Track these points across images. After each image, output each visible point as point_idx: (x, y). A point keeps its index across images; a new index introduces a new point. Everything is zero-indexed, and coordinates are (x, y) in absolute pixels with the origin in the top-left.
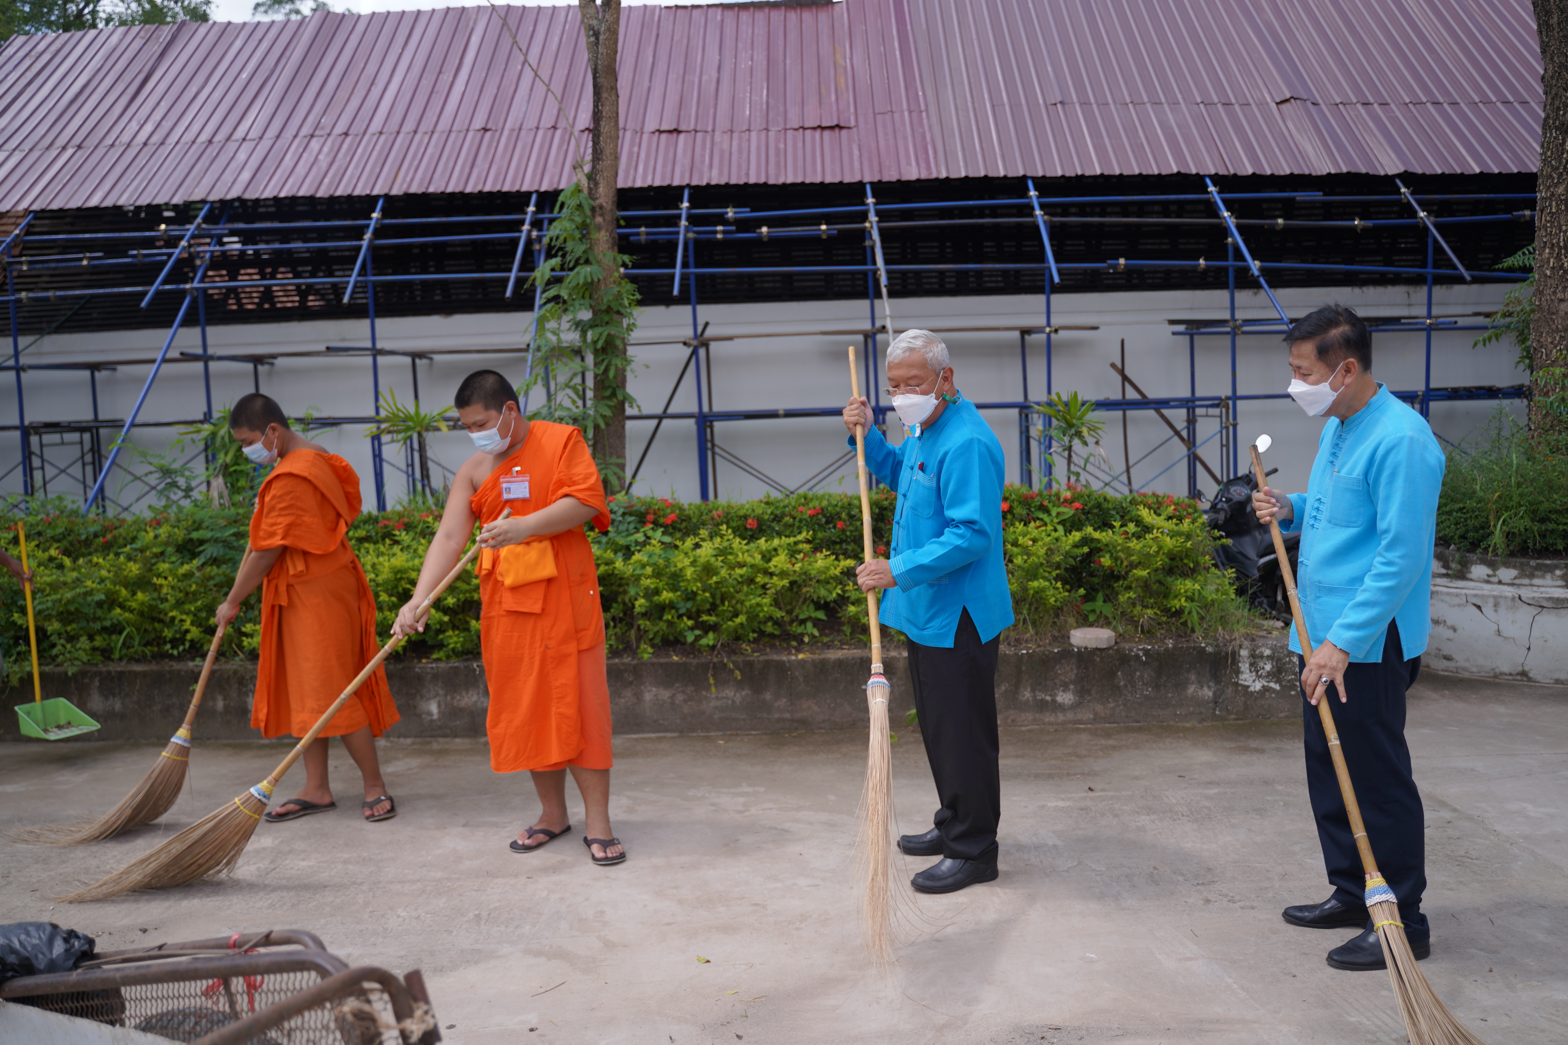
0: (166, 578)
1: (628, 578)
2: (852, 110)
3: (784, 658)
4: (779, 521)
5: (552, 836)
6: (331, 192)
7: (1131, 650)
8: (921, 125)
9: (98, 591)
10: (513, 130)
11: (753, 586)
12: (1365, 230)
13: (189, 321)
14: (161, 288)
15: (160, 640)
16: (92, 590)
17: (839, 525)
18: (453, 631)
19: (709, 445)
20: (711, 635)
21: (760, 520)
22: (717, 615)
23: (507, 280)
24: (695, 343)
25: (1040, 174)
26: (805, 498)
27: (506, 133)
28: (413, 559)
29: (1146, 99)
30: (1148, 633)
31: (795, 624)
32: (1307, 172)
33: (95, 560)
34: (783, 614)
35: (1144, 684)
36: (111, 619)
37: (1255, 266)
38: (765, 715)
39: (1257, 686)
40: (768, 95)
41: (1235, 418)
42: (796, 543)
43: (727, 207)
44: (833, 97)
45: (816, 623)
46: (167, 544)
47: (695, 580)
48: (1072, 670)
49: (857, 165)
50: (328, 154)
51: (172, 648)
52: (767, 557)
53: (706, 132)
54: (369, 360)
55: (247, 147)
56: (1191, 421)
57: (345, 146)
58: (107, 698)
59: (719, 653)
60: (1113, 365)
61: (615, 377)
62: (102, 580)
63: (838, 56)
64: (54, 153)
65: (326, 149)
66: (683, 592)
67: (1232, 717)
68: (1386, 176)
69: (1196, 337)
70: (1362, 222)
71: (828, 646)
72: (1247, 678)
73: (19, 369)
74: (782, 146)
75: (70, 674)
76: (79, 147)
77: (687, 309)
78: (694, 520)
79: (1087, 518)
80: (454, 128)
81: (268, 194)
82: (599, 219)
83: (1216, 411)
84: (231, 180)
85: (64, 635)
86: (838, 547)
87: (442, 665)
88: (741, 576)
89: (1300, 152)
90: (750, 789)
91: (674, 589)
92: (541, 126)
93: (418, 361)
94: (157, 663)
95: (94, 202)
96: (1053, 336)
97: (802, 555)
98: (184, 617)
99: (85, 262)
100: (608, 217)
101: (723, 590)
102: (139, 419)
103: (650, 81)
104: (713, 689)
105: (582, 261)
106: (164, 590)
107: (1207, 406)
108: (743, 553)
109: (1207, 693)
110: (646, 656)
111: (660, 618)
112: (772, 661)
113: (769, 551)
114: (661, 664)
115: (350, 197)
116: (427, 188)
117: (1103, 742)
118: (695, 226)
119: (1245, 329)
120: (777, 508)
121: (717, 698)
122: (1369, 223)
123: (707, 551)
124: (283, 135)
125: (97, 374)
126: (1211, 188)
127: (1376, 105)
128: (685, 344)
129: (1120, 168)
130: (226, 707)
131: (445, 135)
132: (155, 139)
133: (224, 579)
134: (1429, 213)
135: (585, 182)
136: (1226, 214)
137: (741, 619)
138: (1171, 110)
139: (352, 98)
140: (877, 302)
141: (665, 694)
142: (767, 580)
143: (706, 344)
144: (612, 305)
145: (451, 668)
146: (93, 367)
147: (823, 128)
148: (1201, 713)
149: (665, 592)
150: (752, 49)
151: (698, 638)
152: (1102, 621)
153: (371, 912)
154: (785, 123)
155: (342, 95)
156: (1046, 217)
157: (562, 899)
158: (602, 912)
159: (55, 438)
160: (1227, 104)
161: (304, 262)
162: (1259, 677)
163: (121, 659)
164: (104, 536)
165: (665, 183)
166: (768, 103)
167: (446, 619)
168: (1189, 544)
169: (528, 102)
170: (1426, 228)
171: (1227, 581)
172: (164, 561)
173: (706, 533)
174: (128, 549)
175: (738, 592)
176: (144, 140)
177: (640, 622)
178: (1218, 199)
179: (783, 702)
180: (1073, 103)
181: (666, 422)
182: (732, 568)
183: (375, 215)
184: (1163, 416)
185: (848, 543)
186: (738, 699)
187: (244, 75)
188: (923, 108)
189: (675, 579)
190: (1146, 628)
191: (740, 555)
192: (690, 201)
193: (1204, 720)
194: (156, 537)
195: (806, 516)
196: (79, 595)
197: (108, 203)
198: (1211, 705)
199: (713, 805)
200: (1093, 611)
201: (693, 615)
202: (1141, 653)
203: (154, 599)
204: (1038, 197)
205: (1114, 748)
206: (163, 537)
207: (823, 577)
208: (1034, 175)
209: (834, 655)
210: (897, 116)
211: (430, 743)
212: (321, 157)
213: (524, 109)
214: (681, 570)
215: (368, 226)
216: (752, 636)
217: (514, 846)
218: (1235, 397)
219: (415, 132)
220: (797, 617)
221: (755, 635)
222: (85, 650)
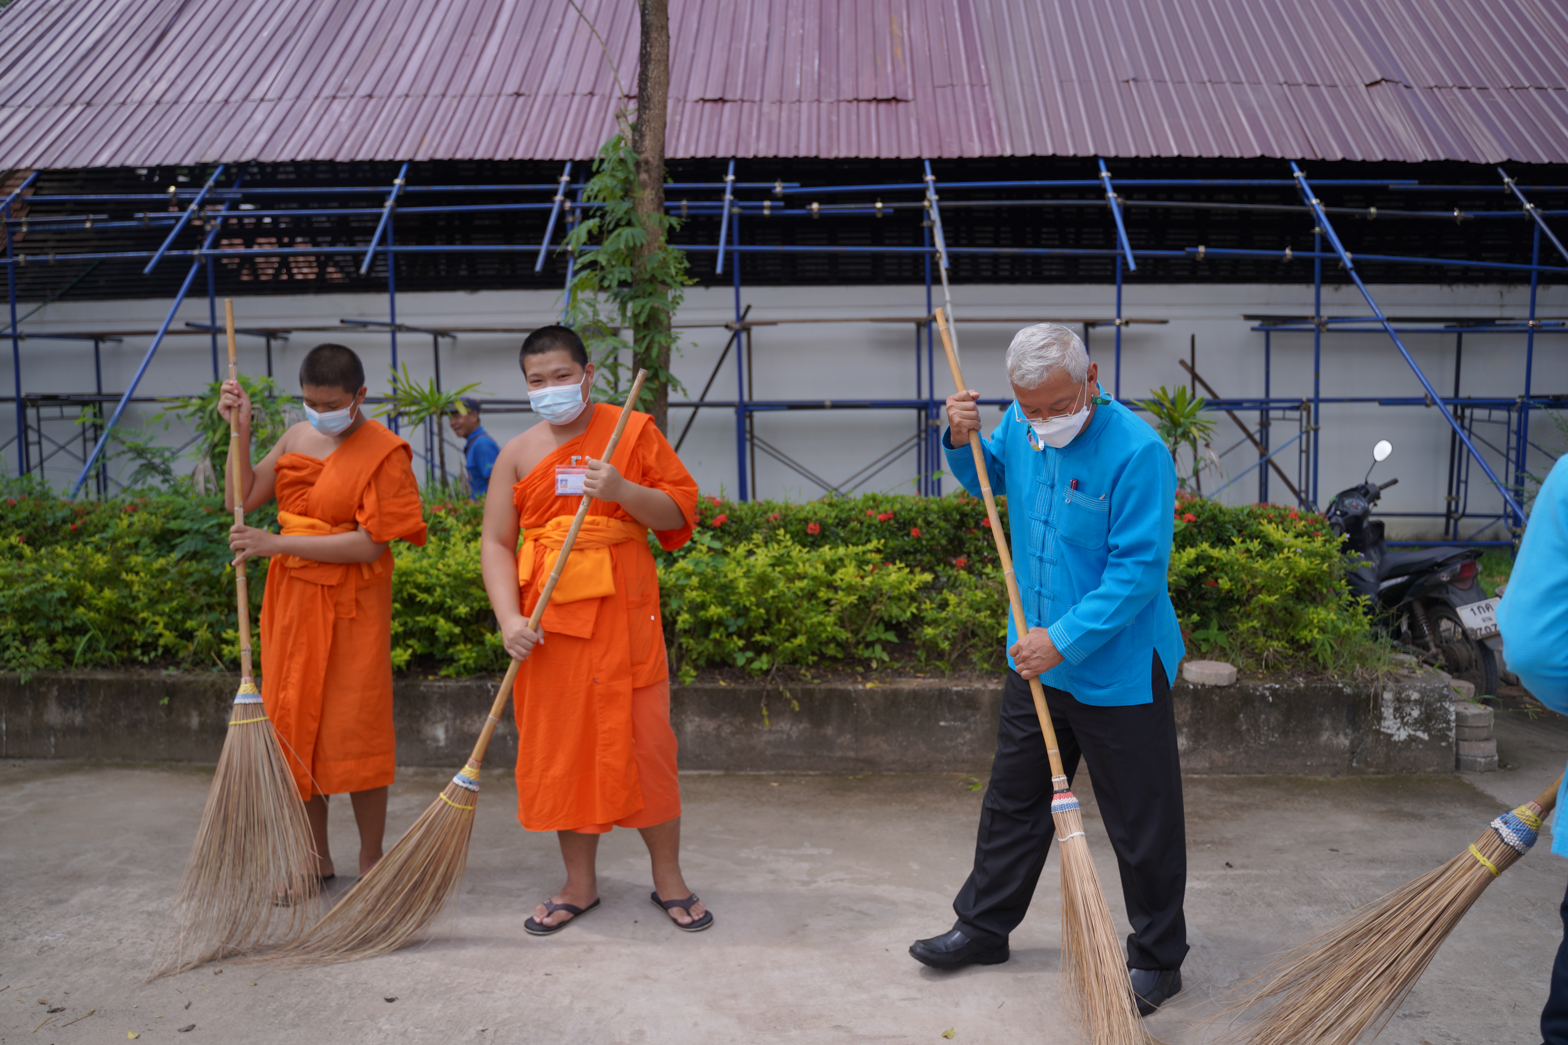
0: (137, 573)
1: (669, 589)
2: (910, 82)
3: (850, 687)
4: (844, 527)
5: (576, 913)
6: (352, 156)
7: (1255, 689)
8: (984, 100)
9: (60, 585)
10: (547, 96)
11: (814, 602)
12: (1465, 222)
13: (196, 291)
14: (167, 253)
15: (130, 645)
16: (53, 585)
17: (914, 532)
18: (465, 644)
19: (748, 436)
20: (765, 658)
21: (823, 526)
22: (772, 634)
23: (536, 254)
24: (737, 326)
25: (1113, 154)
26: (874, 500)
27: (540, 98)
28: (421, 559)
29: (1225, 78)
30: (1273, 669)
31: (861, 646)
32: (1401, 159)
33: (59, 550)
34: (849, 635)
35: (1269, 729)
36: (74, 619)
37: (1347, 257)
38: (825, 753)
39: (1402, 735)
40: (820, 65)
41: (1316, 422)
42: (864, 553)
43: (775, 181)
44: (889, 69)
45: (886, 645)
46: (142, 534)
47: (749, 594)
48: (1186, 710)
49: (915, 139)
50: (351, 116)
51: (143, 654)
52: (831, 568)
53: (753, 102)
54: (387, 337)
55: (265, 107)
56: (1265, 425)
57: (369, 109)
58: (66, 709)
59: (773, 679)
60: (1182, 363)
61: (658, 357)
62: (65, 574)
63: (895, 27)
64: (62, 109)
65: (348, 112)
66: (733, 606)
67: (1372, 770)
68: (1488, 165)
69: (1273, 335)
70: (1463, 214)
71: (899, 673)
72: (1390, 725)
73: (16, 338)
74: (834, 118)
75: (22, 682)
76: (89, 104)
77: (729, 291)
78: (747, 523)
79: (1200, 532)
80: (486, 92)
81: (285, 157)
82: (644, 176)
83: (1296, 414)
84: (247, 142)
85: (19, 637)
86: (911, 557)
87: (451, 684)
88: (802, 589)
89: (1393, 137)
90: (813, 851)
91: (723, 603)
92: (578, 91)
93: (440, 340)
94: (126, 670)
95: (100, 162)
96: (1124, 329)
97: (870, 567)
98: (157, 619)
99: (88, 225)
100: (655, 174)
101: (781, 605)
102: (137, 394)
103: (695, 47)
104: (767, 722)
105: (623, 223)
106: (136, 588)
107: (1284, 409)
108: (804, 563)
109: (1344, 741)
110: (688, 680)
111: (706, 636)
112: (835, 690)
113: (833, 561)
114: (706, 691)
115: (372, 162)
116: (455, 154)
117: (1226, 798)
118: (741, 199)
119: (1331, 326)
120: (841, 511)
121: (770, 731)
122: (1470, 215)
123: (762, 559)
124: (304, 95)
125: (102, 345)
126: (1298, 174)
127: (1474, 90)
128: (727, 327)
129: (1199, 149)
130: (202, 725)
131: (475, 100)
132: (170, 97)
133: (204, 576)
134: (1536, 207)
135: (629, 134)
136: (1314, 201)
137: (801, 640)
138: (1253, 90)
139: (378, 59)
140: (935, 289)
141: (710, 725)
142: (831, 595)
143: (747, 329)
144: (657, 274)
145: (461, 687)
146: (98, 338)
147: (878, 101)
148: (1335, 765)
149: (713, 607)
150: (803, 16)
151: (750, 661)
152: (1217, 652)
153: (345, 1022)
154: (838, 94)
155: (368, 55)
156: (1120, 200)
157: (589, 1009)
158: (641, 1033)
159: (54, 411)
160: (1312, 85)
161: (324, 232)
162: (1405, 724)
163: (85, 664)
164: (73, 523)
165: (710, 154)
166: (819, 73)
167: (457, 630)
168: (1325, 567)
169: (565, 66)
170: (1532, 221)
171: (1360, 610)
172: (137, 554)
173: (761, 537)
174: (96, 538)
175: (796, 608)
176: (157, 98)
177: (683, 640)
178: (1305, 185)
179: (846, 738)
180: (1146, 81)
181: (702, 411)
182: (791, 579)
183: (398, 181)
184: (1235, 419)
185: (924, 554)
186: (794, 733)
187: (266, 34)
188: (985, 81)
189: (725, 593)
190: (1270, 664)
191: (801, 565)
192: (735, 174)
193: (1339, 773)
194: (131, 525)
195: (876, 521)
196: (37, 591)
197: (116, 163)
198: (1347, 755)
199: (772, 872)
200: (1206, 640)
201: (746, 634)
202: (1267, 693)
203: (124, 597)
204: (1111, 178)
205: (1241, 807)
206: (138, 526)
207: (896, 593)
208: (1106, 154)
209: (908, 684)
210: (958, 90)
211: (434, 774)
212: (343, 119)
213: (559, 74)
214: (731, 581)
215: (389, 193)
216: (812, 659)
217: (531, 926)
218: (1317, 400)
219: (444, 95)
220: (864, 638)
221: (815, 658)
222: (42, 654)
